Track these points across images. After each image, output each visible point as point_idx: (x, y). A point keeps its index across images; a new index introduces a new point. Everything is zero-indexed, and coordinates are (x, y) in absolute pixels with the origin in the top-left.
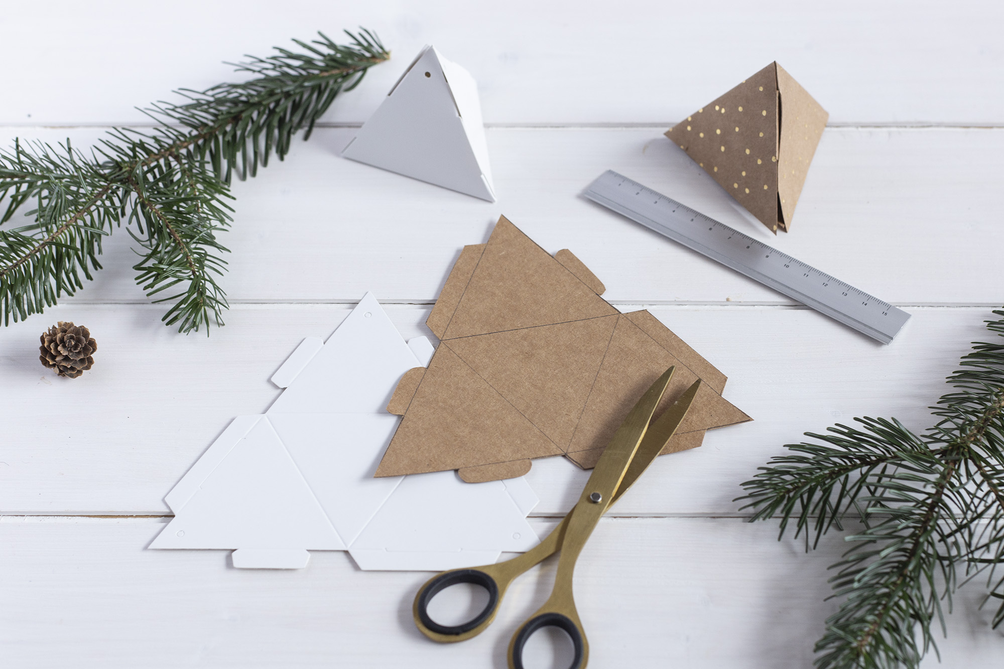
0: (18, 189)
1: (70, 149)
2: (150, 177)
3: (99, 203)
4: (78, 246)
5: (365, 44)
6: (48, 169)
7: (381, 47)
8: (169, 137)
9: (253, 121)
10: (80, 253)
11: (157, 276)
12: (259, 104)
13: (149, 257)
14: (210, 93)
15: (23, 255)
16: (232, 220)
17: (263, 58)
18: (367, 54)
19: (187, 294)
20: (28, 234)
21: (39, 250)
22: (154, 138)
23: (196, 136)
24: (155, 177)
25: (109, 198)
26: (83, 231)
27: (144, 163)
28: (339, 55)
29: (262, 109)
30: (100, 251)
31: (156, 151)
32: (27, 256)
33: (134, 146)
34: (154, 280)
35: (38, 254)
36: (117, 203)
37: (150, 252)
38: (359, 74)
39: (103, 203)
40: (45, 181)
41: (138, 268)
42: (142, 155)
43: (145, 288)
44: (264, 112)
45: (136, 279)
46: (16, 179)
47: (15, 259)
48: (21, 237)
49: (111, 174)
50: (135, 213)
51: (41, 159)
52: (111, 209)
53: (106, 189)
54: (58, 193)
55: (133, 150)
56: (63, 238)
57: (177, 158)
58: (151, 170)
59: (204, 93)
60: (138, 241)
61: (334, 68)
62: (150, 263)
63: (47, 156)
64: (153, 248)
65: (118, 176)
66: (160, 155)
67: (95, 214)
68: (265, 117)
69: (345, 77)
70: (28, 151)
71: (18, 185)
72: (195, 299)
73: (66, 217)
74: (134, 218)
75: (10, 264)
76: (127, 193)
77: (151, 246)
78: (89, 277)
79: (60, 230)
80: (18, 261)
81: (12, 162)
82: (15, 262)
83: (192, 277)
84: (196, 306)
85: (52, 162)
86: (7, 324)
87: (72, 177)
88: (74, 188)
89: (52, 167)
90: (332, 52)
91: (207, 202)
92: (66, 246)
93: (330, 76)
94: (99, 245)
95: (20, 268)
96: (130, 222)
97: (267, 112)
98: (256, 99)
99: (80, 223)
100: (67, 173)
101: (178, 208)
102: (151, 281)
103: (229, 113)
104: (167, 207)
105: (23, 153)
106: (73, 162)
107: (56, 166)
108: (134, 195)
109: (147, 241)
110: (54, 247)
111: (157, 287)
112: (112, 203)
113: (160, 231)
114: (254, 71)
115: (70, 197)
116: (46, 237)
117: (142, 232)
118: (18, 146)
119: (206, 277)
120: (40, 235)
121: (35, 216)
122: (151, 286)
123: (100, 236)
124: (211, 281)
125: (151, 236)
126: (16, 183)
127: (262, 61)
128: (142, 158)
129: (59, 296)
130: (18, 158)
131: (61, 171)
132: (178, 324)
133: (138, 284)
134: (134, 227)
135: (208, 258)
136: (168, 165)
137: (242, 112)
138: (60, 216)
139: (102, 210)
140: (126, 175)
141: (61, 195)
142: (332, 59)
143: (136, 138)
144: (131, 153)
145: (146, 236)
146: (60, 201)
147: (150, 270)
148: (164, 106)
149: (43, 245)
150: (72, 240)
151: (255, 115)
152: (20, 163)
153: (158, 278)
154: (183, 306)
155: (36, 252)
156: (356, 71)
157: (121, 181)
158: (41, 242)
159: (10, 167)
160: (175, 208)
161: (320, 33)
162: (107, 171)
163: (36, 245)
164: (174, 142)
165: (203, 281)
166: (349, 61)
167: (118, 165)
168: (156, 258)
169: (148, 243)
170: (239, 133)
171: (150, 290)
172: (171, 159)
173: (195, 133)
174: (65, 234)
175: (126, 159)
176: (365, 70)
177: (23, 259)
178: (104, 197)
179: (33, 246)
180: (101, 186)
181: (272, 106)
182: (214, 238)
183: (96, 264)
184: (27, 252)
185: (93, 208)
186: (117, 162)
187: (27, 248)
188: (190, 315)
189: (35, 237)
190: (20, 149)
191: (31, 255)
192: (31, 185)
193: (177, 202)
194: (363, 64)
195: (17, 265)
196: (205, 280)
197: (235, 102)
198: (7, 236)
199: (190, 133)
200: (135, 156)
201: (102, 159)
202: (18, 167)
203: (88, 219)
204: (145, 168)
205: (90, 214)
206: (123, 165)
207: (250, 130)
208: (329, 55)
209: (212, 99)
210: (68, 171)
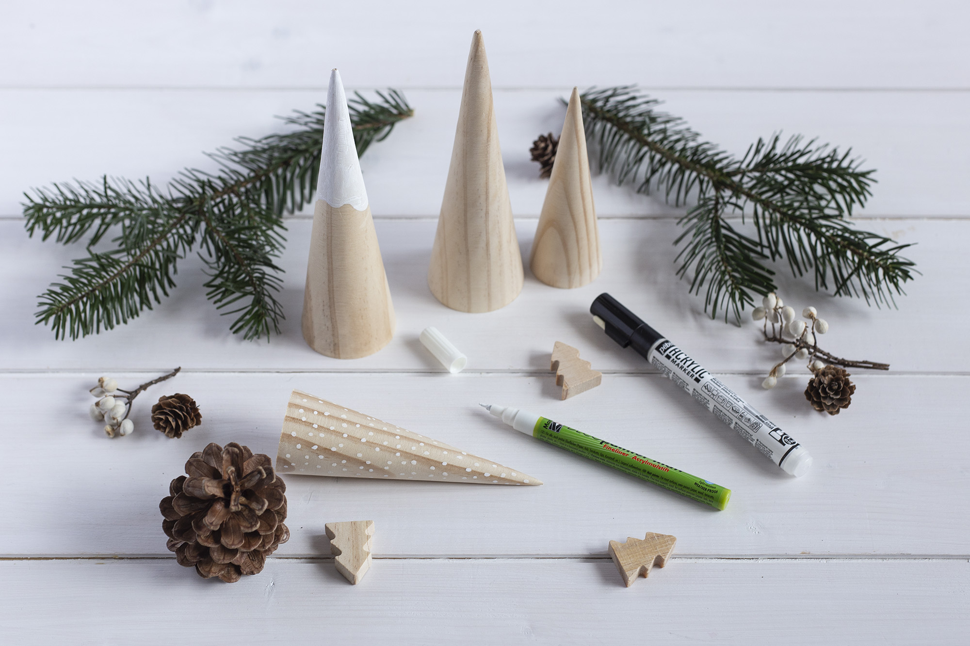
0: (103, 220)
1: (149, 185)
2: (216, 210)
3: (174, 231)
4: (157, 266)
5: (393, 103)
6: (129, 202)
7: (407, 106)
8: (232, 179)
9: (300, 167)
10: (158, 273)
11: (224, 293)
12: (306, 151)
13: (217, 276)
14: (264, 142)
15: (112, 274)
16: (284, 248)
17: (309, 112)
18: (395, 111)
19: (250, 307)
20: (115, 257)
21: (125, 270)
22: (220, 178)
23: (253, 177)
24: (219, 210)
25: (182, 226)
26: (161, 254)
27: (212, 199)
28: (372, 112)
29: (307, 155)
30: (175, 271)
31: (220, 189)
32: (115, 275)
33: (203, 184)
34: (222, 296)
35: (124, 274)
36: (189, 230)
37: (217, 272)
38: (387, 129)
39: (177, 230)
40: (127, 212)
41: (208, 285)
42: (209, 192)
43: (215, 302)
44: (309, 158)
45: (208, 294)
46: (102, 211)
47: (105, 277)
48: (111, 259)
49: (184, 207)
50: (204, 240)
51: (125, 194)
52: (185, 237)
53: (179, 220)
54: (141, 223)
55: (203, 188)
56: (146, 260)
57: (238, 195)
58: (217, 205)
59: (260, 141)
60: (206, 262)
61: (367, 122)
62: (218, 281)
63: (129, 191)
64: (220, 269)
65: (190, 209)
66: (224, 192)
67: (171, 241)
68: (309, 163)
69: (377, 130)
70: (113, 186)
71: (104, 216)
72: (257, 311)
73: (147, 243)
74: (204, 245)
75: (101, 281)
76: (197, 224)
77: (219, 267)
78: (166, 294)
79: (143, 254)
80: (108, 279)
81: (99, 195)
82: (105, 280)
83: (254, 292)
84: (258, 318)
85: (134, 197)
86: (98, 332)
87: (150, 209)
88: (152, 218)
89: (133, 200)
90: (366, 108)
91: (263, 232)
92: (148, 267)
93: (365, 129)
94: (175, 267)
95: (109, 285)
96: (201, 247)
97: (311, 159)
98: (303, 147)
99: (159, 247)
100: (146, 206)
101: (239, 236)
102: (219, 296)
103: (280, 158)
104: (230, 234)
105: (110, 188)
106: (151, 196)
107: (137, 199)
108: (203, 225)
109: (214, 263)
110: (137, 268)
111: (224, 301)
112: (185, 231)
113: (226, 254)
114: (300, 124)
115: (150, 226)
116: (131, 259)
117: (211, 255)
118: (105, 182)
119: (265, 293)
120: (124, 258)
121: (119, 242)
122: (220, 300)
123: (175, 259)
124: (270, 297)
125: (219, 259)
126: (102, 214)
127: (307, 116)
128: (209, 194)
129: (141, 309)
130: (106, 192)
131: (141, 204)
132: (243, 333)
133: (209, 299)
134: (204, 252)
135: (266, 276)
136: (230, 199)
137: (291, 158)
138: (143, 241)
139: (176, 237)
140: (197, 208)
141: (143, 225)
142: (366, 114)
143: (204, 178)
144: (200, 190)
145: (214, 259)
146: (142, 230)
147: (218, 287)
148: (226, 152)
149: (129, 266)
150: (153, 263)
151: (302, 162)
152: (106, 196)
153: (225, 294)
154: (248, 317)
155: (123, 271)
156: (385, 125)
157: (193, 213)
158: (127, 264)
159: (98, 200)
160: (236, 236)
161: (356, 93)
162: (180, 205)
163: (123, 266)
164: (236, 182)
165: (263, 296)
166: (381, 117)
167: (188, 200)
168: (223, 278)
169: (216, 265)
170: (289, 175)
171: (219, 304)
172: (232, 195)
173: (252, 174)
174: (147, 257)
175: (197, 196)
176: (392, 124)
177: (112, 278)
178: (178, 226)
179: (121, 267)
180: (176, 217)
181: (315, 153)
182: (270, 261)
183: (171, 283)
184: (116, 272)
185: (169, 235)
186: (189, 197)
187: (116, 268)
188: (254, 324)
189: (123, 259)
190: (107, 185)
191: (119, 274)
192: (115, 215)
193: (239, 231)
194: (391, 119)
195: (107, 282)
196: (264, 295)
197: (285, 149)
198: (100, 258)
199: (248, 175)
200: (204, 192)
201: (176, 195)
202: (105, 200)
203: (165, 244)
204: (213, 203)
205: (167, 240)
206: (194, 200)
207: (299, 173)
208: (365, 111)
209: (266, 147)
210: (146, 203)
